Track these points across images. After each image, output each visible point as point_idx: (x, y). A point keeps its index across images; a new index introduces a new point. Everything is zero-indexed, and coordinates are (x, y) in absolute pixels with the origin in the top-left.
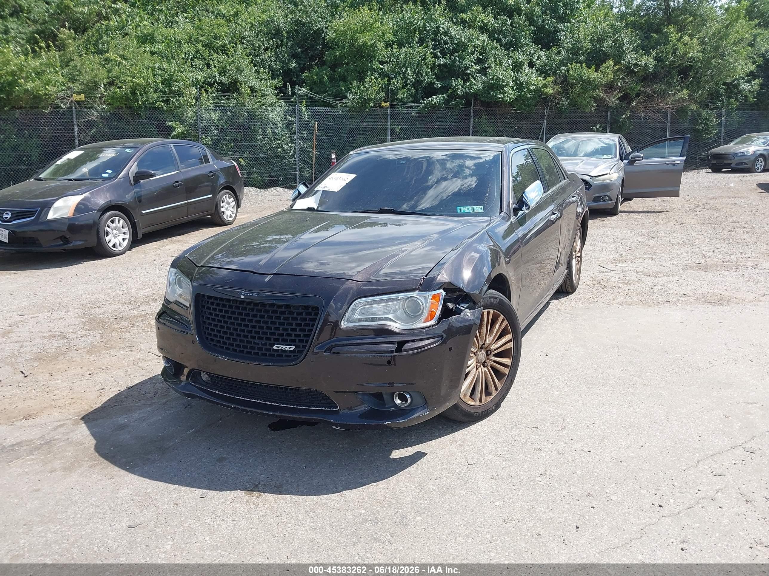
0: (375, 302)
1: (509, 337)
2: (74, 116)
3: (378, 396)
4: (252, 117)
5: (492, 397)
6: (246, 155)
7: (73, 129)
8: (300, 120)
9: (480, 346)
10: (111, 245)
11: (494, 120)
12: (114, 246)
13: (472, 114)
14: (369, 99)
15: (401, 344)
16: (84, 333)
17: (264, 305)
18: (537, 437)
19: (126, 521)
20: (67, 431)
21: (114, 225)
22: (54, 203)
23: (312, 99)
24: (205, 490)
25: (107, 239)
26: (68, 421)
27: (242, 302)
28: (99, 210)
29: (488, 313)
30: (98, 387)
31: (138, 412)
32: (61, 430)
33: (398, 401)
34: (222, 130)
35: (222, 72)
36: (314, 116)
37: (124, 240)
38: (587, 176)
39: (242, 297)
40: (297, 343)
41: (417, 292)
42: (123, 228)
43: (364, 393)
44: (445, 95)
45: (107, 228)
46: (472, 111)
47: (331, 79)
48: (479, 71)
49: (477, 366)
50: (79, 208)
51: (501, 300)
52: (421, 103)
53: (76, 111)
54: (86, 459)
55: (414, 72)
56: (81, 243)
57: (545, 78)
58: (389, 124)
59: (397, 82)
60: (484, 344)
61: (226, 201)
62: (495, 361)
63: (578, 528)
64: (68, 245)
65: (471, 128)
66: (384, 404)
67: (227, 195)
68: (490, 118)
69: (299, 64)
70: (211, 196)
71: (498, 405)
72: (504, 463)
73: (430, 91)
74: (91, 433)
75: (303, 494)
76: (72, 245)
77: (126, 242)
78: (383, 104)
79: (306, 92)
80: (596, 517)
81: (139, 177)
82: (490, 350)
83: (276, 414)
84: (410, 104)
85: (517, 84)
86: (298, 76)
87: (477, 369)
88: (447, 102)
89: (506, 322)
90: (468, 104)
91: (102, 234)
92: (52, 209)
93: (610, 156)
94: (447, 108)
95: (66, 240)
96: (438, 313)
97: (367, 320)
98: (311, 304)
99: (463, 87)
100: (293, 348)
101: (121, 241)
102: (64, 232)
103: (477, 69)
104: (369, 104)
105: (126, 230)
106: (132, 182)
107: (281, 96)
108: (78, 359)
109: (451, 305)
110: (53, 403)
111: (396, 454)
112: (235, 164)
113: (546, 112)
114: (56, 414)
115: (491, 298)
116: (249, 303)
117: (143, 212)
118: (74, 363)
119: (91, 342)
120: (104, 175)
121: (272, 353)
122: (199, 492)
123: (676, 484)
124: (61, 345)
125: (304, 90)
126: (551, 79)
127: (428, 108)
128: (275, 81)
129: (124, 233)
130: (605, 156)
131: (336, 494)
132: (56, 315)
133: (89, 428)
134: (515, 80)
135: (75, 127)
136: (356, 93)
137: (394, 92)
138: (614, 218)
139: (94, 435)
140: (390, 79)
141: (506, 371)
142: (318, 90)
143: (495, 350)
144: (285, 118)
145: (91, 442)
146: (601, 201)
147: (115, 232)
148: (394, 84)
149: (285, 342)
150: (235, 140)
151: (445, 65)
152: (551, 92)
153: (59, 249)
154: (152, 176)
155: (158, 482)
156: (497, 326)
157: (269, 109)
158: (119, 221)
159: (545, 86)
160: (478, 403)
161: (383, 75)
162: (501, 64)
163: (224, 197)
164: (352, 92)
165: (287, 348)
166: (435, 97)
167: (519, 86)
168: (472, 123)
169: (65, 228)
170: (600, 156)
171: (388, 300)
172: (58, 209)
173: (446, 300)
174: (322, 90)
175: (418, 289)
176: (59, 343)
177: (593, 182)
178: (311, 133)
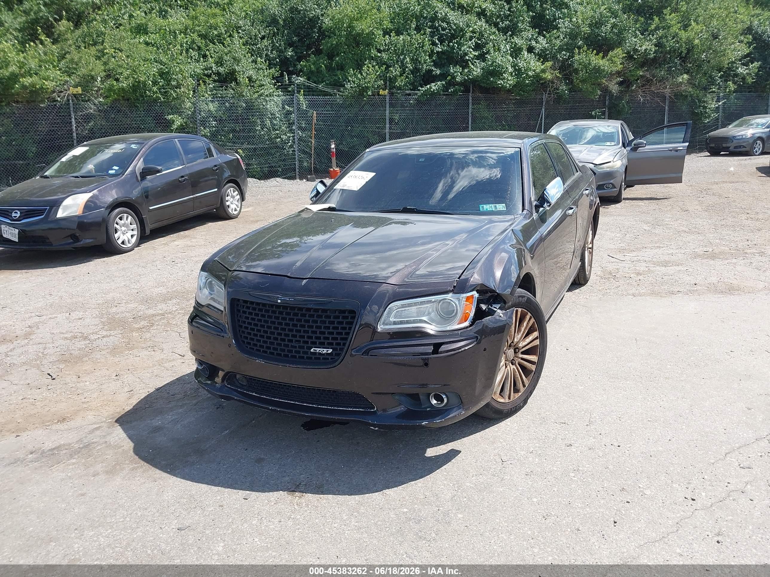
0: (410, 305)
1: (536, 334)
2: (72, 109)
3: (415, 397)
4: (250, 107)
5: (520, 394)
6: (245, 146)
7: (71, 122)
8: (299, 109)
9: (509, 344)
10: (119, 242)
11: (492, 106)
12: (123, 243)
13: (470, 101)
14: (367, 88)
15: (437, 346)
16: (105, 333)
17: (301, 309)
18: (567, 432)
19: (175, 524)
20: (104, 434)
21: (122, 222)
22: (62, 202)
23: (309, 88)
24: (248, 492)
25: (116, 236)
26: (103, 424)
27: (278, 306)
28: (107, 208)
29: (517, 311)
30: (126, 389)
31: (171, 414)
32: (98, 433)
33: (434, 402)
34: (220, 121)
35: (220, 62)
36: (312, 105)
37: (132, 236)
38: (591, 164)
39: (279, 301)
40: (334, 346)
41: (451, 294)
42: (131, 224)
43: (401, 394)
44: (444, 83)
45: (116, 225)
46: (471, 98)
47: (329, 68)
48: (477, 57)
49: (506, 364)
50: (88, 206)
51: (528, 299)
52: (419, 90)
53: (73, 105)
54: (127, 462)
55: (412, 60)
56: (91, 241)
57: (543, 63)
58: (387, 112)
59: (395, 71)
60: (513, 342)
61: (230, 194)
62: (522, 359)
63: (615, 522)
64: (78, 243)
65: (470, 115)
66: (421, 404)
67: (232, 189)
68: (489, 105)
69: (296, 53)
70: (216, 190)
71: (525, 402)
72: (537, 460)
73: (429, 78)
74: (127, 435)
75: (344, 493)
76: (82, 243)
77: (135, 238)
78: (381, 92)
79: (304, 81)
80: (632, 511)
81: (146, 173)
82: (518, 348)
83: (315, 415)
84: (408, 92)
85: (515, 70)
86: (295, 65)
87: (506, 367)
88: (445, 88)
89: (533, 320)
90: (467, 90)
91: (111, 231)
92: (61, 207)
93: (613, 143)
94: (444, 95)
95: (75, 238)
96: (472, 314)
97: (401, 323)
98: (348, 307)
99: (461, 74)
100: (330, 351)
101: (130, 237)
102: (74, 230)
103: (475, 55)
104: (367, 93)
105: (134, 226)
106: (139, 178)
107: (279, 86)
108: (103, 360)
109: (484, 307)
110: (85, 406)
111: (431, 452)
112: (239, 157)
113: (545, 97)
114: (90, 416)
115: (519, 297)
116: (285, 308)
117: (151, 208)
118: (99, 364)
119: (113, 343)
120: (111, 172)
121: (309, 355)
122: (242, 493)
123: (706, 477)
124: (84, 346)
125: (300, 80)
126: (549, 64)
127: (427, 95)
128: (273, 71)
129: (132, 230)
130: (608, 144)
131: (377, 494)
132: (74, 315)
133: (124, 430)
134: (514, 66)
135: (73, 120)
136: (354, 82)
137: (393, 80)
138: (618, 205)
139: (130, 437)
140: (388, 67)
141: (533, 367)
142: (316, 79)
143: (523, 348)
144: (284, 108)
145: (129, 445)
146: (605, 189)
147: (123, 228)
148: (392, 72)
149: (322, 345)
150: (234, 131)
151: (443, 52)
152: (549, 77)
153: (68, 247)
154: (159, 171)
155: (200, 485)
156: (525, 324)
157: (267, 99)
158: (127, 218)
159: (543, 71)
160: (507, 401)
161: (381, 64)
162: (499, 50)
163: (229, 190)
164: (349, 81)
165: (325, 351)
166: (433, 84)
167: (518, 72)
168: (470, 109)
169: (75, 226)
170: (603, 144)
171: (422, 303)
172: (67, 207)
173: (479, 302)
174: (320, 80)
175: (452, 291)
176: (81, 344)
177: (598, 170)
178: (309, 123)
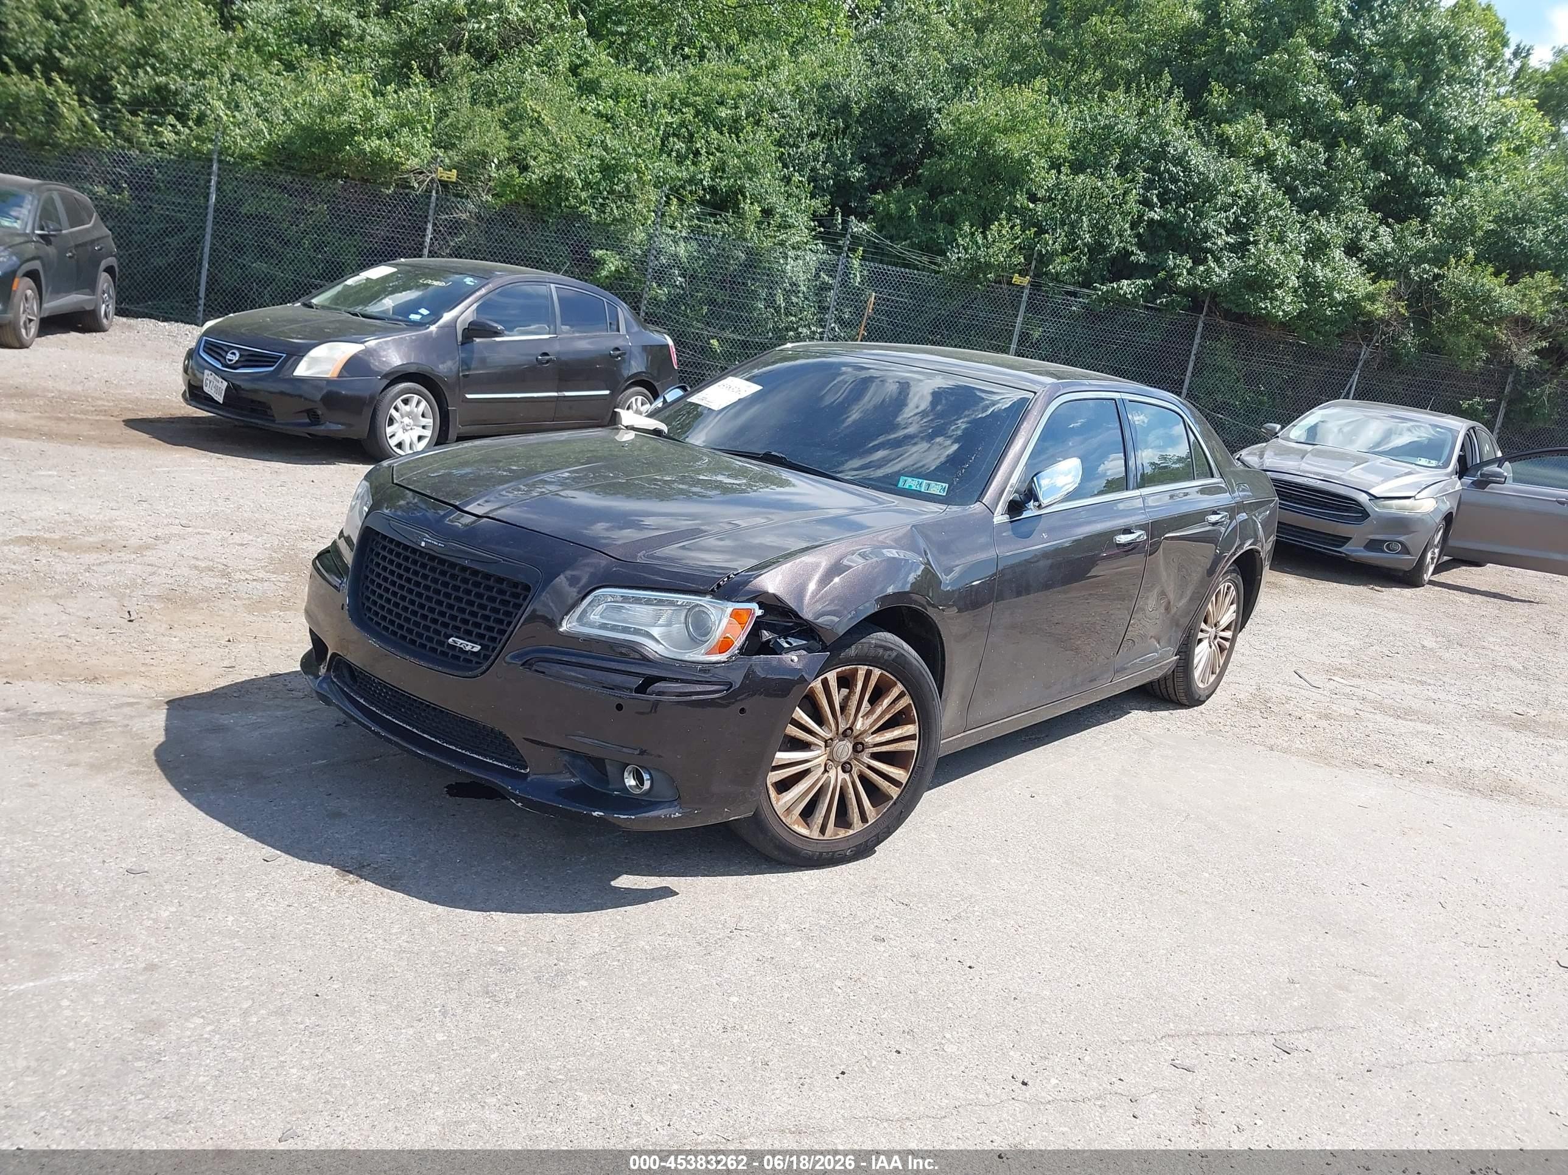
0: (637, 601)
1: (911, 729)
2: (432, 205)
3: (598, 763)
4: (754, 260)
5: (851, 832)
6: (728, 334)
7: (425, 230)
8: (844, 283)
9: (841, 730)
10: (393, 442)
11: (1244, 350)
12: (400, 445)
13: (1199, 329)
14: (988, 265)
15: (650, 680)
16: (262, 574)
17: (453, 565)
18: (895, 920)
19: (130, 862)
20: (133, 714)
21: (407, 408)
22: (310, 350)
23: (876, 248)
24: (279, 852)
25: (389, 430)
26: (144, 701)
27: (420, 553)
28: (385, 376)
29: (868, 674)
30: (226, 663)
31: (260, 714)
32: (126, 710)
33: (630, 782)
34: (692, 277)
35: (719, 169)
36: (874, 280)
37: (420, 438)
38: (1364, 495)
39: (423, 544)
40: (486, 642)
41: (708, 598)
42: (423, 416)
43: (575, 755)
44: (1149, 282)
45: (393, 411)
46: (1201, 325)
47: (925, 214)
48: (1232, 248)
49: (826, 765)
50: (353, 365)
51: (901, 656)
52: (1095, 289)
53: (437, 199)
54: (134, 761)
55: (1093, 226)
56: (340, 427)
57: (1374, 281)
58: (1019, 319)
59: (1053, 241)
60: (851, 728)
61: (634, 407)
62: (870, 767)
63: (843, 1073)
64: (317, 428)
65: (1193, 357)
66: (608, 783)
67: (640, 398)
68: (1237, 346)
69: (871, 176)
70: (607, 392)
72: (799, 943)
73: (1122, 267)
74: (167, 726)
75: (425, 898)
76: (323, 427)
77: (425, 442)
78: (1016, 279)
79: (868, 233)
80: (891, 1067)
81: (474, 330)
82: (862, 744)
83: (431, 756)
84: (1071, 288)
85: (1306, 284)
86: (863, 199)
87: (826, 771)
88: (1151, 294)
89: (906, 701)
90: (1196, 307)
91: (382, 419)
92: (305, 359)
93: (1434, 463)
94: (1147, 308)
95: (315, 418)
96: (738, 643)
97: (614, 628)
98: (521, 578)
99: (1189, 273)
100: (477, 648)
101: (415, 439)
102: (314, 401)
103: (1227, 243)
104: (985, 275)
105: (429, 421)
106: (460, 338)
107: (820, 232)
108: (227, 614)
109: (766, 635)
110: (143, 669)
111: (625, 881)
112: (670, 342)
113: (1365, 353)
114: (136, 686)
115: (877, 646)
116: (429, 557)
117: (469, 396)
118: (219, 619)
119: (264, 592)
120: (413, 317)
121: (445, 649)
122: (268, 851)
123: (1087, 1058)
124: (213, 586)
125: (858, 227)
126: (1386, 285)
127: (1108, 302)
128: (816, 203)
129: (424, 427)
130: (1423, 461)
132: (237, 538)
133: (169, 718)
134: (1305, 276)
135: (430, 226)
136: (966, 249)
137: (1045, 259)
139: (167, 730)
140: (1041, 231)
141: (894, 792)
142: (894, 232)
143: (876, 745)
144: (817, 276)
145: (159, 737)
146: (1383, 551)
147: (406, 420)
148: (1047, 244)
149: (468, 635)
150: (712, 302)
151: (1162, 223)
152: (1381, 312)
153: (302, 432)
154: (497, 333)
155: (215, 821)
156: (886, 702)
157: (791, 253)
158: (418, 403)
159: (1371, 298)
160: (815, 834)
161: (1030, 221)
162: (1281, 240)
163: (633, 399)
164: (958, 246)
165: (469, 646)
166: (1126, 282)
167: (1311, 288)
168: (1195, 346)
169: (318, 397)
170: (1412, 459)
171: (660, 602)
172: (315, 360)
173: (759, 625)
174: (902, 235)
175: (712, 593)
176: (209, 581)
177: (1375, 509)
178: (859, 312)
